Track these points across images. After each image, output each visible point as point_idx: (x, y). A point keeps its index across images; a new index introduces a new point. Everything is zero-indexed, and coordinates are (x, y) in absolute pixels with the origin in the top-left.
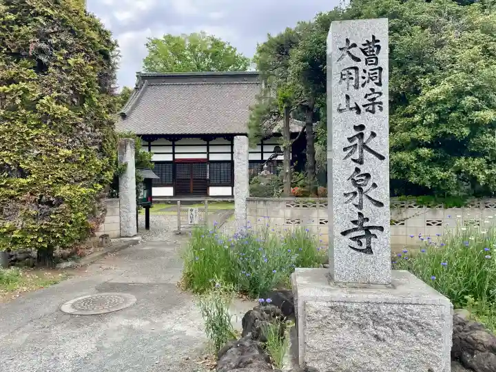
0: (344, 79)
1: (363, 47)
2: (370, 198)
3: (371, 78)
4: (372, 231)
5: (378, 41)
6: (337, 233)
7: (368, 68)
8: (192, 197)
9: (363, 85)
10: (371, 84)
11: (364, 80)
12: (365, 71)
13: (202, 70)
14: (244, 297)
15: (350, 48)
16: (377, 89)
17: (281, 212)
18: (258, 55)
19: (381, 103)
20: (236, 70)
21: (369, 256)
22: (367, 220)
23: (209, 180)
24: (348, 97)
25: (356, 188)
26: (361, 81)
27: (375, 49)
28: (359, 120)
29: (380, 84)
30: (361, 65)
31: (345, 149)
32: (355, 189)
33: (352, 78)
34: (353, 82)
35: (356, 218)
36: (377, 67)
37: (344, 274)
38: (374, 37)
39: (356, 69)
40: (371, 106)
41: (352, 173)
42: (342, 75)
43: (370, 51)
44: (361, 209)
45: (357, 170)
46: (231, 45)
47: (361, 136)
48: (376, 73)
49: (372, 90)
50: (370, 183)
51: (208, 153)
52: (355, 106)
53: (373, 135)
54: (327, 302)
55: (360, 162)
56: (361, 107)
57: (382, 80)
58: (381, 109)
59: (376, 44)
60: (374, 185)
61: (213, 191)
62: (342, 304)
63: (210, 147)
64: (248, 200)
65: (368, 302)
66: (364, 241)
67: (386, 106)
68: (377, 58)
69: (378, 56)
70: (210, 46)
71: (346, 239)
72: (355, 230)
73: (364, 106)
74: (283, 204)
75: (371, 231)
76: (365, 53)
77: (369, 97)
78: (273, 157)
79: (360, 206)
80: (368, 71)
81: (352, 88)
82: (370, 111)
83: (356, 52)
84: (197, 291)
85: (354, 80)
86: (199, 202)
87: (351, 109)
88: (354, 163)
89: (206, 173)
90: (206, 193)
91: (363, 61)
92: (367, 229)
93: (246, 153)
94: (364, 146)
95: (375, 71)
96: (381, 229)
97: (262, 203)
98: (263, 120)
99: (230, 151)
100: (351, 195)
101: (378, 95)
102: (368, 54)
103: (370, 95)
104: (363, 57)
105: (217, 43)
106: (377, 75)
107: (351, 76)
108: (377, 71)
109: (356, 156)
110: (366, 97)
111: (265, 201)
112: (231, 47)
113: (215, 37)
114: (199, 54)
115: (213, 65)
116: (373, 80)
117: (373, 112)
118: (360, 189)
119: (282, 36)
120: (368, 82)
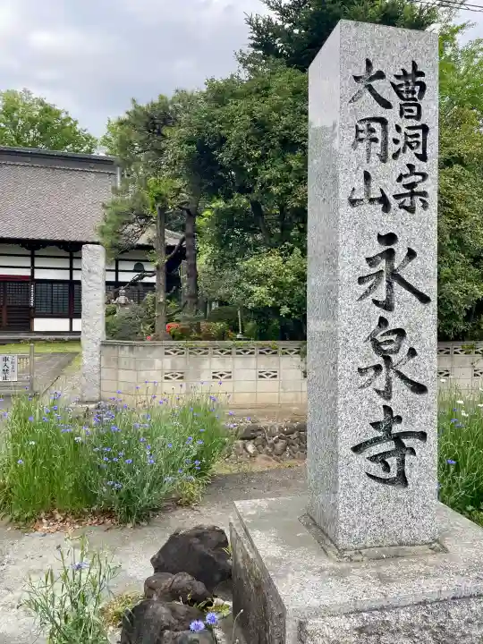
0: (361, 140)
1: (397, 82)
2: (403, 377)
3: (409, 144)
4: (407, 442)
5: (422, 74)
6: (345, 450)
7: (405, 123)
8: (6, 334)
9: (395, 156)
10: (409, 157)
11: (397, 147)
12: (398, 129)
13: (25, 145)
14: (108, 522)
15: (372, 79)
16: (420, 166)
17: (158, 362)
18: (109, 136)
19: (424, 194)
20: (77, 151)
21: (401, 493)
22: (399, 419)
23: (34, 308)
24: (367, 177)
25: (381, 359)
26: (392, 148)
27: (417, 88)
28: (387, 224)
29: (423, 157)
30: (392, 116)
31: (361, 280)
32: (379, 360)
33: (375, 140)
34: (377, 148)
35: (380, 416)
36: (419, 123)
37: (356, 531)
38: (414, 65)
39: (383, 121)
40: (408, 199)
41: (373, 327)
42: (358, 131)
43: (408, 92)
44: (389, 398)
45: (383, 322)
46: (69, 115)
47: (390, 255)
48: (417, 135)
49: (411, 167)
50: (405, 348)
51: (33, 268)
52: (380, 195)
53: (411, 254)
54: (347, 615)
55: (388, 306)
56: (391, 198)
57: (428, 151)
58: (425, 206)
59: (418, 79)
60: (412, 352)
61: (40, 324)
62: (378, 616)
63: (36, 259)
64: (104, 345)
65: (424, 603)
66: (392, 461)
67: (433, 200)
68: (419, 107)
69: (422, 103)
70: (37, 113)
71: (361, 461)
72: (377, 440)
73: (397, 197)
74: (159, 352)
75: (404, 441)
76: (399, 94)
77: (406, 181)
78: (138, 279)
79: (386, 393)
80: (404, 130)
81: (375, 158)
82: (406, 208)
83: (384, 88)
84: (17, 520)
85: (379, 145)
86: (18, 341)
87: (371, 200)
88: (377, 309)
89: (29, 296)
90: (27, 327)
91: (396, 109)
92: (398, 439)
93: (101, 272)
94: (395, 276)
95: (416, 131)
96: (423, 436)
97: (127, 348)
98: (123, 224)
99: (68, 267)
100: (372, 373)
101: (420, 178)
102: (405, 95)
103: (406, 176)
104: (395, 101)
105: (47, 110)
106: (420, 139)
107: (374, 135)
108: (420, 132)
109: (381, 294)
110: (399, 179)
111: (132, 347)
112: (70, 119)
113: (46, 101)
114: (20, 122)
115: (42, 140)
116: (412, 148)
117: (411, 210)
118: (387, 360)
119: (153, 105)
120: (404, 151)
